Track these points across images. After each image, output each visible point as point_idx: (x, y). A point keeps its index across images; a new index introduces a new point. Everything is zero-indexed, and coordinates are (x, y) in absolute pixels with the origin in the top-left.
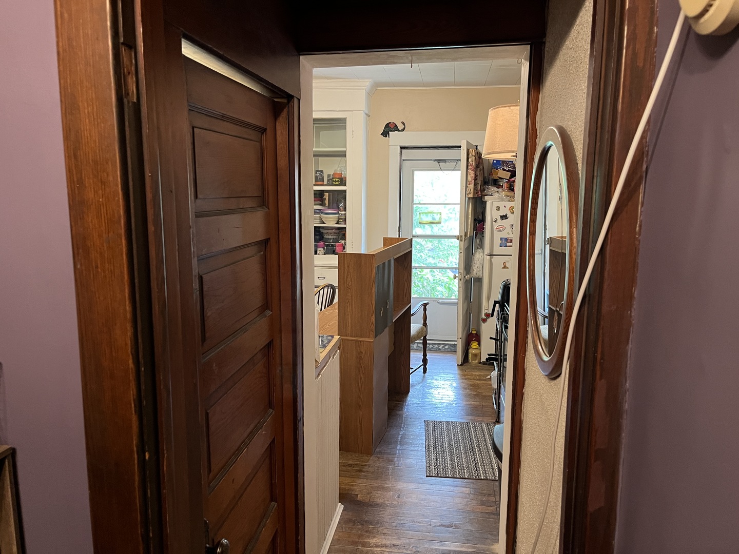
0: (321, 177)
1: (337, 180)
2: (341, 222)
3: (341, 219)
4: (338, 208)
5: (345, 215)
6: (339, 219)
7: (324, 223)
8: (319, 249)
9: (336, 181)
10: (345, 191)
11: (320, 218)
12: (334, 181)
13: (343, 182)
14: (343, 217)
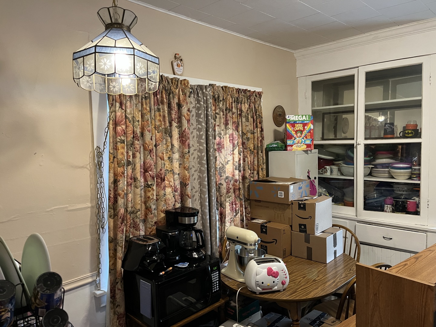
0: (390, 130)
1: (410, 132)
2: (414, 178)
3: (415, 174)
4: (411, 163)
5: (419, 170)
6: (412, 174)
7: (393, 178)
8: (386, 206)
9: (408, 133)
10: (420, 144)
11: (389, 172)
12: (407, 134)
13: (417, 133)
14: (417, 172)
